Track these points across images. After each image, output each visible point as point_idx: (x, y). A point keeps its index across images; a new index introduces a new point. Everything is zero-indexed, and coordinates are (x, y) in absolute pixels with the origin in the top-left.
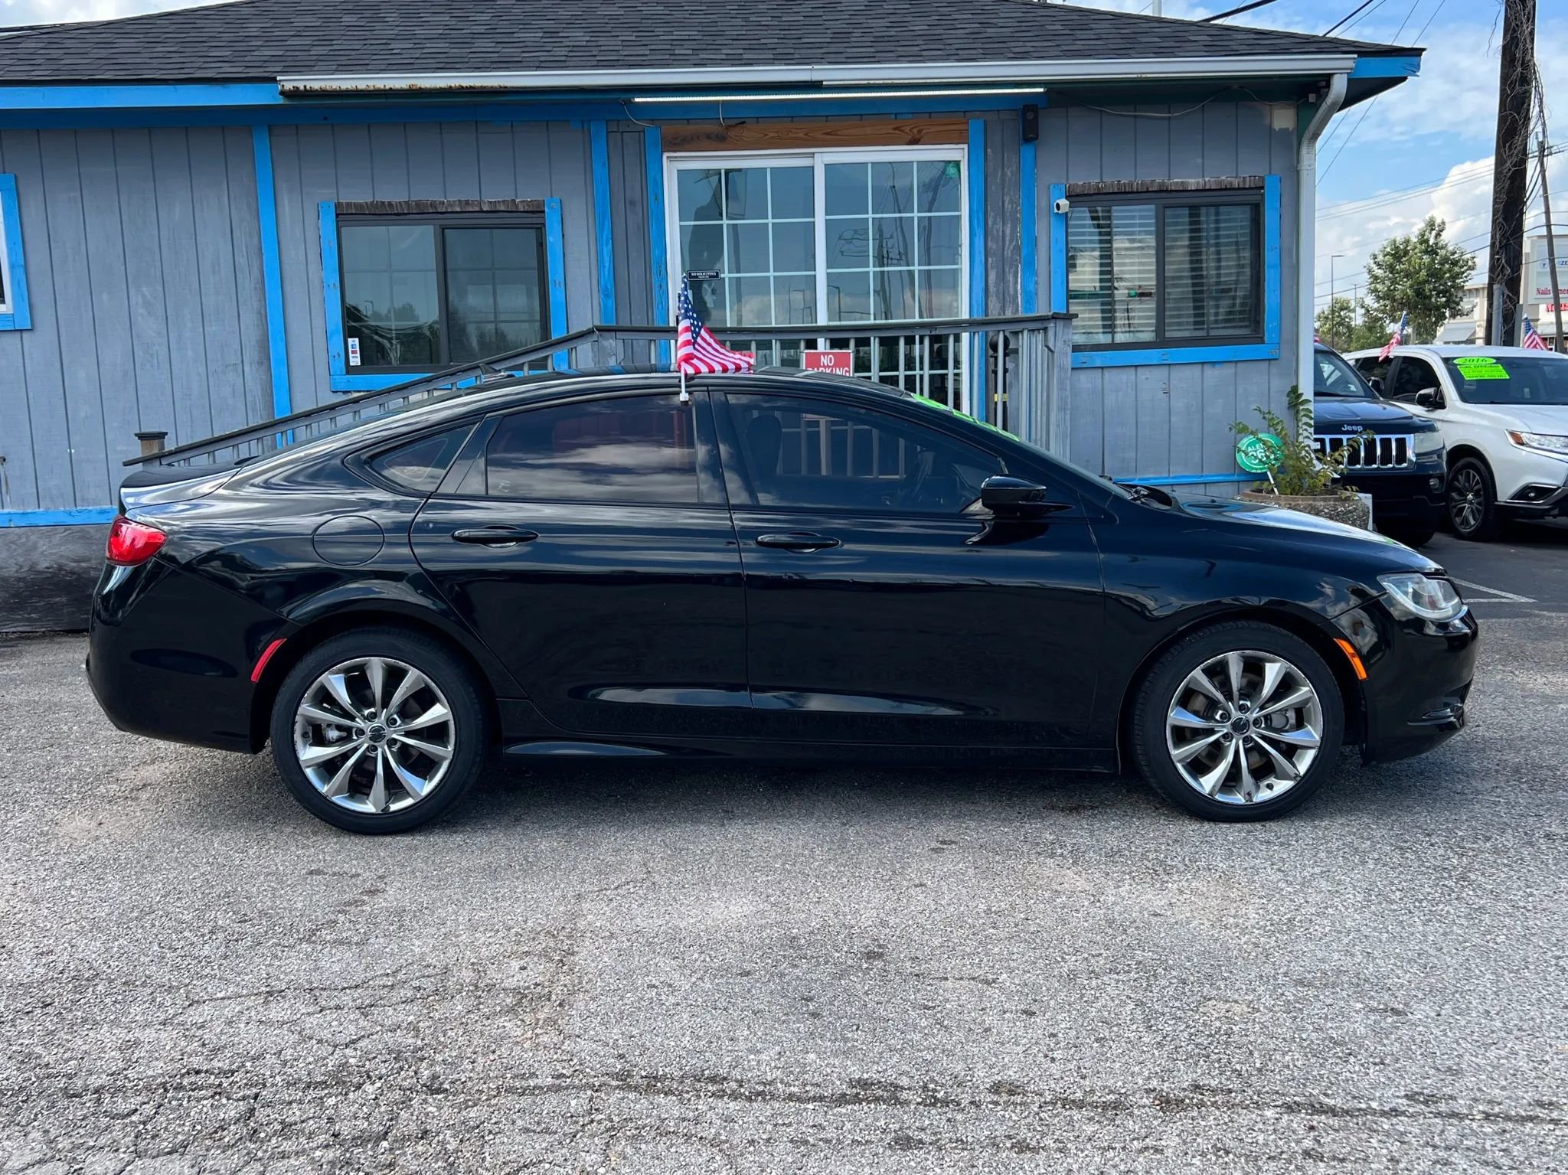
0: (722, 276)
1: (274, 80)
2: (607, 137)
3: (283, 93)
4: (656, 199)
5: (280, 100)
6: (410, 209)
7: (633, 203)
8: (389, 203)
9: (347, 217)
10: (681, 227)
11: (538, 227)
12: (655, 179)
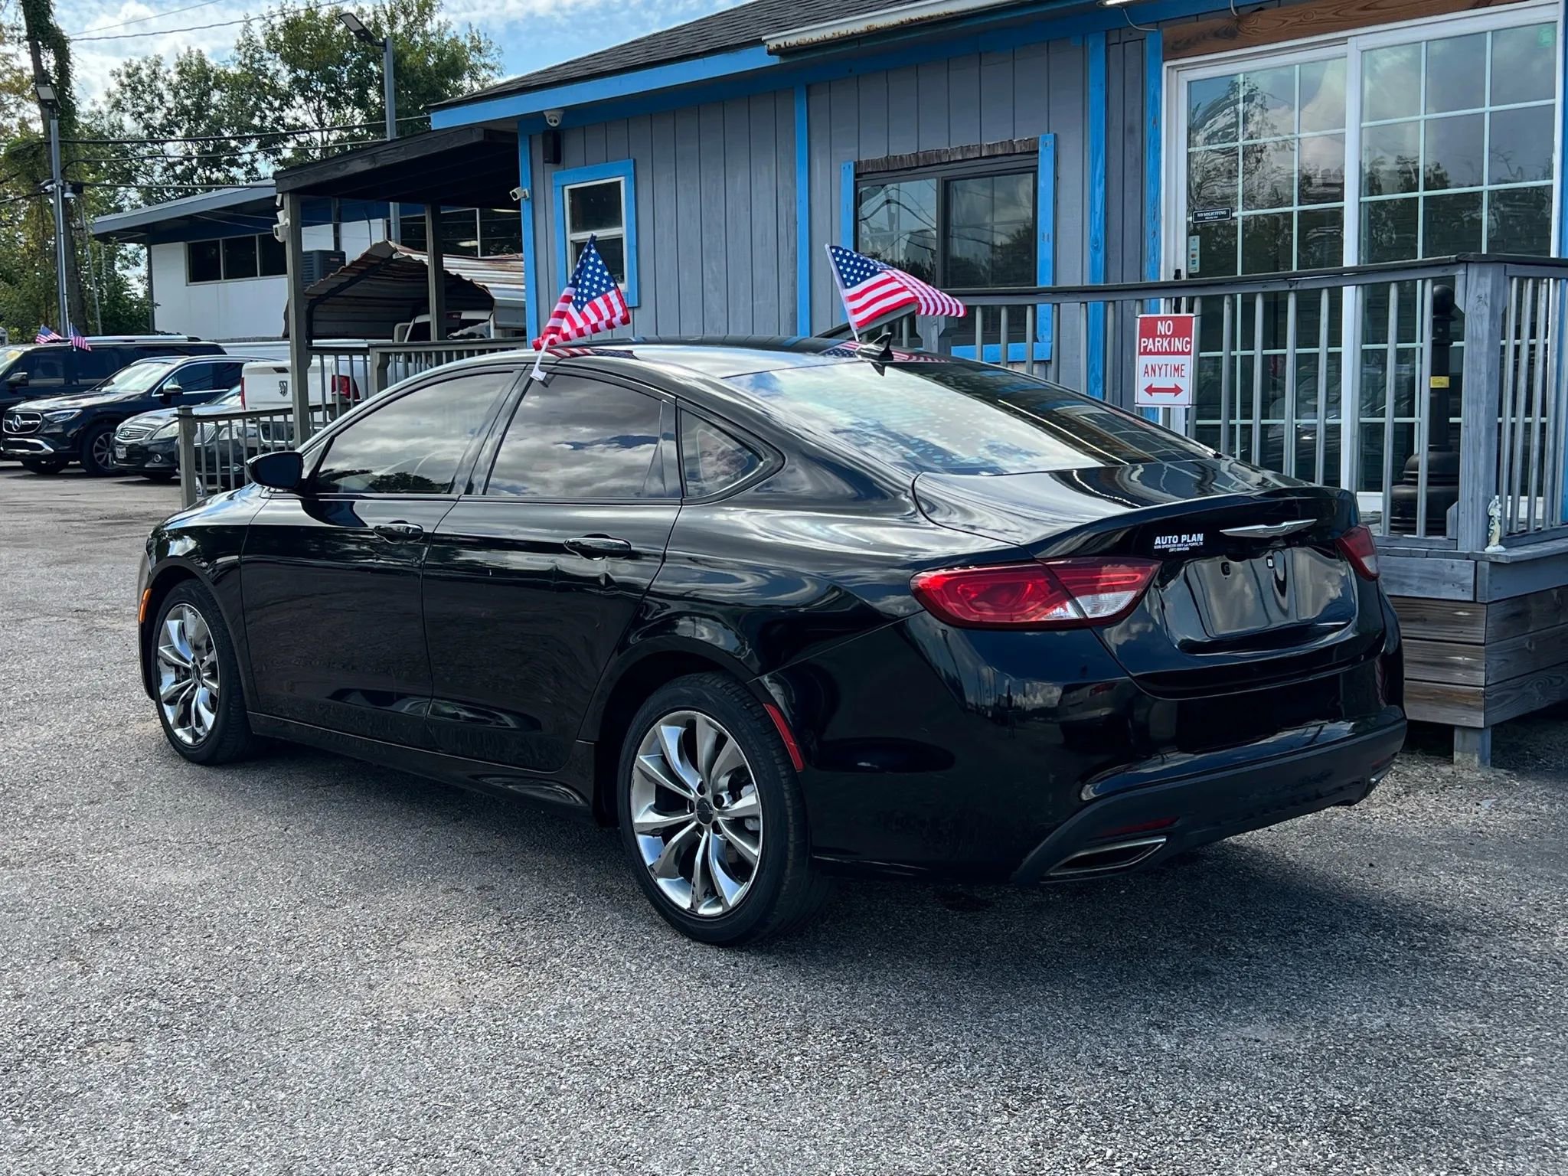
0: (1234, 215)
1: (763, 43)
2: (1107, 51)
3: (770, 53)
4: (1155, 122)
5: (775, 60)
6: (917, 162)
7: (1132, 130)
8: (901, 157)
9: (865, 177)
10: (1189, 154)
11: (1034, 171)
12: (1155, 97)
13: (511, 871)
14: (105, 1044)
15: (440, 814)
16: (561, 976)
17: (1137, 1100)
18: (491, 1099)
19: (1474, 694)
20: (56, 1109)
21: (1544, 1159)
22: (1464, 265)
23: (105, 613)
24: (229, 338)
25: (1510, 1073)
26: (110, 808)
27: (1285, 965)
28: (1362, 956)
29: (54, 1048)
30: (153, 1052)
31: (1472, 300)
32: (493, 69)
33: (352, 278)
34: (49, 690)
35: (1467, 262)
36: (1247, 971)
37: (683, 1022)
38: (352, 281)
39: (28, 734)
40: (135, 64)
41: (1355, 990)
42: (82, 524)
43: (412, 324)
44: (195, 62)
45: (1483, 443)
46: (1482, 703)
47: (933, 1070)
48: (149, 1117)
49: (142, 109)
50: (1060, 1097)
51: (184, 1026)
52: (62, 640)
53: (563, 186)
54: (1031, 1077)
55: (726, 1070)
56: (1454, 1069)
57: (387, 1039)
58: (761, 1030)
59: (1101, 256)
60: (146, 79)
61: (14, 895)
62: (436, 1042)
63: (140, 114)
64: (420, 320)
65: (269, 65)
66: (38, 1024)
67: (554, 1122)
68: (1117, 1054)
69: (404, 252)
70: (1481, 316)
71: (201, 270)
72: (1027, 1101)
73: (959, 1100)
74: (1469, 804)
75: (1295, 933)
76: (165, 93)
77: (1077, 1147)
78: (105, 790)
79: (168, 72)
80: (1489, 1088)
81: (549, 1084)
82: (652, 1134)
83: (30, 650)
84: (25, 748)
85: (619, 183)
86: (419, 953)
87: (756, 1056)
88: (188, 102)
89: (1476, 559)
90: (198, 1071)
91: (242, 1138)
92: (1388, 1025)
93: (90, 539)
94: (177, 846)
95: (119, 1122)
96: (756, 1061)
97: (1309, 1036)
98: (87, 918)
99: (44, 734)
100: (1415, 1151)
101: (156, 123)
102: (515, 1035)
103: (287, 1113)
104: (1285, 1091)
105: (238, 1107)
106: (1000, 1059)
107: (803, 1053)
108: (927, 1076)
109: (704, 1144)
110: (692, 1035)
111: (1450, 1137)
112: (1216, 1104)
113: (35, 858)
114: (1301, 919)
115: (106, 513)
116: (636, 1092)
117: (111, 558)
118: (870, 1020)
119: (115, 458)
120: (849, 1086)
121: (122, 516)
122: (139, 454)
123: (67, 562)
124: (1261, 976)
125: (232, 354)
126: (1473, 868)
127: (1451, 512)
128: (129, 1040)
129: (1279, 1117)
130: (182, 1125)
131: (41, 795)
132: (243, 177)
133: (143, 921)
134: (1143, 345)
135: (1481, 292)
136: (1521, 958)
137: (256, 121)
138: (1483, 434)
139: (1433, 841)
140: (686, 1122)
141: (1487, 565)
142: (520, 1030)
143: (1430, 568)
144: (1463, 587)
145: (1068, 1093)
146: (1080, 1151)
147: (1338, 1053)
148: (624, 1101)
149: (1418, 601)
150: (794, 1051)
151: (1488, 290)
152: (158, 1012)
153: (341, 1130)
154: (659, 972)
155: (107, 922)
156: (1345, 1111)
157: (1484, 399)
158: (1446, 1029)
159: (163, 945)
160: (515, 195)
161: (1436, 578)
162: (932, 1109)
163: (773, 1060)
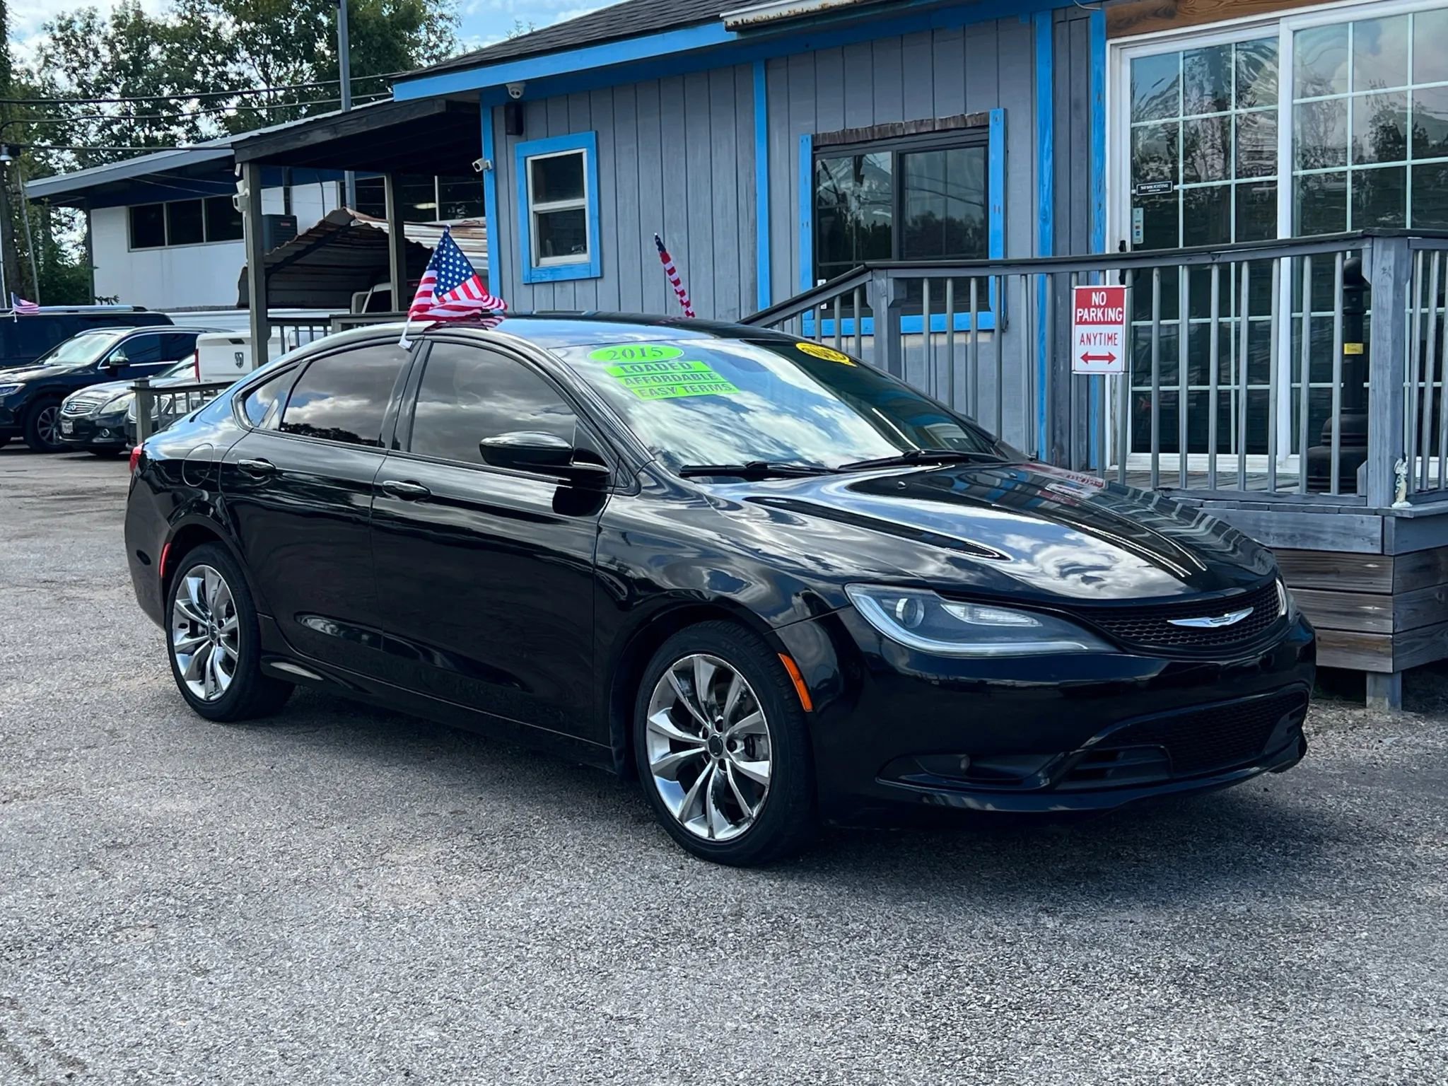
0: (1175, 188)
1: (720, 19)
2: (1053, 29)
3: (728, 29)
4: (1099, 98)
5: (734, 36)
6: (873, 136)
7: (1077, 106)
8: (857, 130)
9: (822, 150)
10: (1132, 129)
11: (985, 144)
12: (1099, 73)
13: (481, 799)
14: (131, 930)
15: (415, 755)
16: (528, 878)
17: (1018, 963)
18: (468, 964)
19: (1384, 641)
20: (97, 975)
21: (1352, 1001)
22: (1370, 239)
23: (73, 584)
24: (175, 307)
25: (1345, 944)
26: (106, 750)
27: (1169, 867)
28: (1240, 859)
29: (89, 932)
30: (174, 935)
31: (1377, 272)
32: (450, 19)
33: (308, 246)
34: (31, 652)
35: (1373, 237)
36: (1134, 871)
37: (634, 909)
38: (309, 250)
39: (17, 691)
40: (68, 17)
41: (1227, 885)
42: (33, 500)
43: (370, 293)
44: (131, 14)
45: (1389, 406)
46: (1390, 650)
47: (847, 943)
48: (177, 979)
49: (76, 65)
50: (953, 961)
51: (198, 916)
52: (35, 608)
53: (526, 158)
54: (930, 947)
55: (670, 943)
56: (1297, 942)
57: (377, 923)
58: (701, 915)
59: (1049, 227)
60: (80, 34)
61: (31, 821)
62: (419, 925)
63: (74, 70)
64: (379, 288)
65: (211, 16)
66: (70, 915)
67: (522, 979)
68: (1007, 930)
69: (362, 219)
70: (1386, 287)
71: (143, 236)
72: (924, 964)
73: (866, 963)
74: (1372, 742)
75: (1184, 843)
76: (100, 47)
77: (963, 994)
78: (100, 737)
79: (103, 25)
80: (1323, 954)
81: (517, 954)
82: (604, 987)
83: (6, 617)
84: (17, 703)
85: (581, 154)
86: (401, 862)
87: (694, 933)
88: (124, 57)
89: (1383, 514)
90: (215, 947)
91: (259, 993)
92: (1249, 911)
93: (46, 514)
94: (174, 781)
95: (153, 983)
96: (696, 936)
97: (1178, 919)
98: (100, 838)
99: (32, 690)
100: (1247, 997)
101: (91, 79)
102: (488, 920)
103: (295, 976)
104: (1146, 956)
105: (252, 972)
106: (905, 934)
107: (736, 931)
108: (841, 947)
109: (648, 994)
110: (641, 919)
111: (1279, 987)
112: (1086, 965)
113: (43, 792)
114: (1191, 832)
115: (57, 488)
116: (593, 958)
117: (69, 531)
118: (796, 907)
119: (60, 432)
120: (774, 954)
121: (74, 492)
122: (85, 428)
123: (26, 537)
124: (1147, 875)
125: (181, 324)
126: (1358, 792)
127: (1361, 470)
128: (153, 926)
129: (1137, 974)
130: (206, 984)
131: (41, 742)
132: (184, 136)
133: (152, 839)
134: (1079, 315)
135: (1385, 264)
136: (1382, 861)
137: (199, 77)
138: (1389, 397)
139: (1329, 771)
140: (633, 979)
141: (1393, 520)
142: (490, 916)
143: (1342, 524)
144: (1372, 541)
145: (960, 958)
146: (964, 998)
147: (1199, 930)
148: (582, 965)
149: (1332, 555)
150: (729, 929)
151: (1392, 262)
152: (174, 906)
153: (342, 987)
154: (614, 874)
155: (120, 840)
156: (1196, 970)
157: (1389, 364)
158: (1299, 913)
159: (171, 857)
160: (477, 166)
161: (1348, 532)
162: (843, 969)
163: (710, 936)
